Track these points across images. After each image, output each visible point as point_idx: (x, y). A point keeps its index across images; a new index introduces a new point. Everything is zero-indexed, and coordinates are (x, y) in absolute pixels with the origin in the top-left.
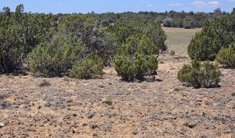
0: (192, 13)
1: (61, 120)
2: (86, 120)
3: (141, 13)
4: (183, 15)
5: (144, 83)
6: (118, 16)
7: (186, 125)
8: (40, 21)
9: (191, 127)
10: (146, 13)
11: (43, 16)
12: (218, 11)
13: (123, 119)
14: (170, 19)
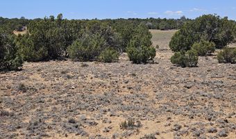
0: (165, 20)
1: (108, 84)
2: (124, 84)
3: (129, 19)
4: (159, 20)
5: (148, 65)
6: (114, 21)
7: (185, 87)
8: (75, 25)
9: (188, 88)
10: (133, 19)
11: (76, 21)
12: (183, 18)
13: (146, 84)
14: (150, 24)
